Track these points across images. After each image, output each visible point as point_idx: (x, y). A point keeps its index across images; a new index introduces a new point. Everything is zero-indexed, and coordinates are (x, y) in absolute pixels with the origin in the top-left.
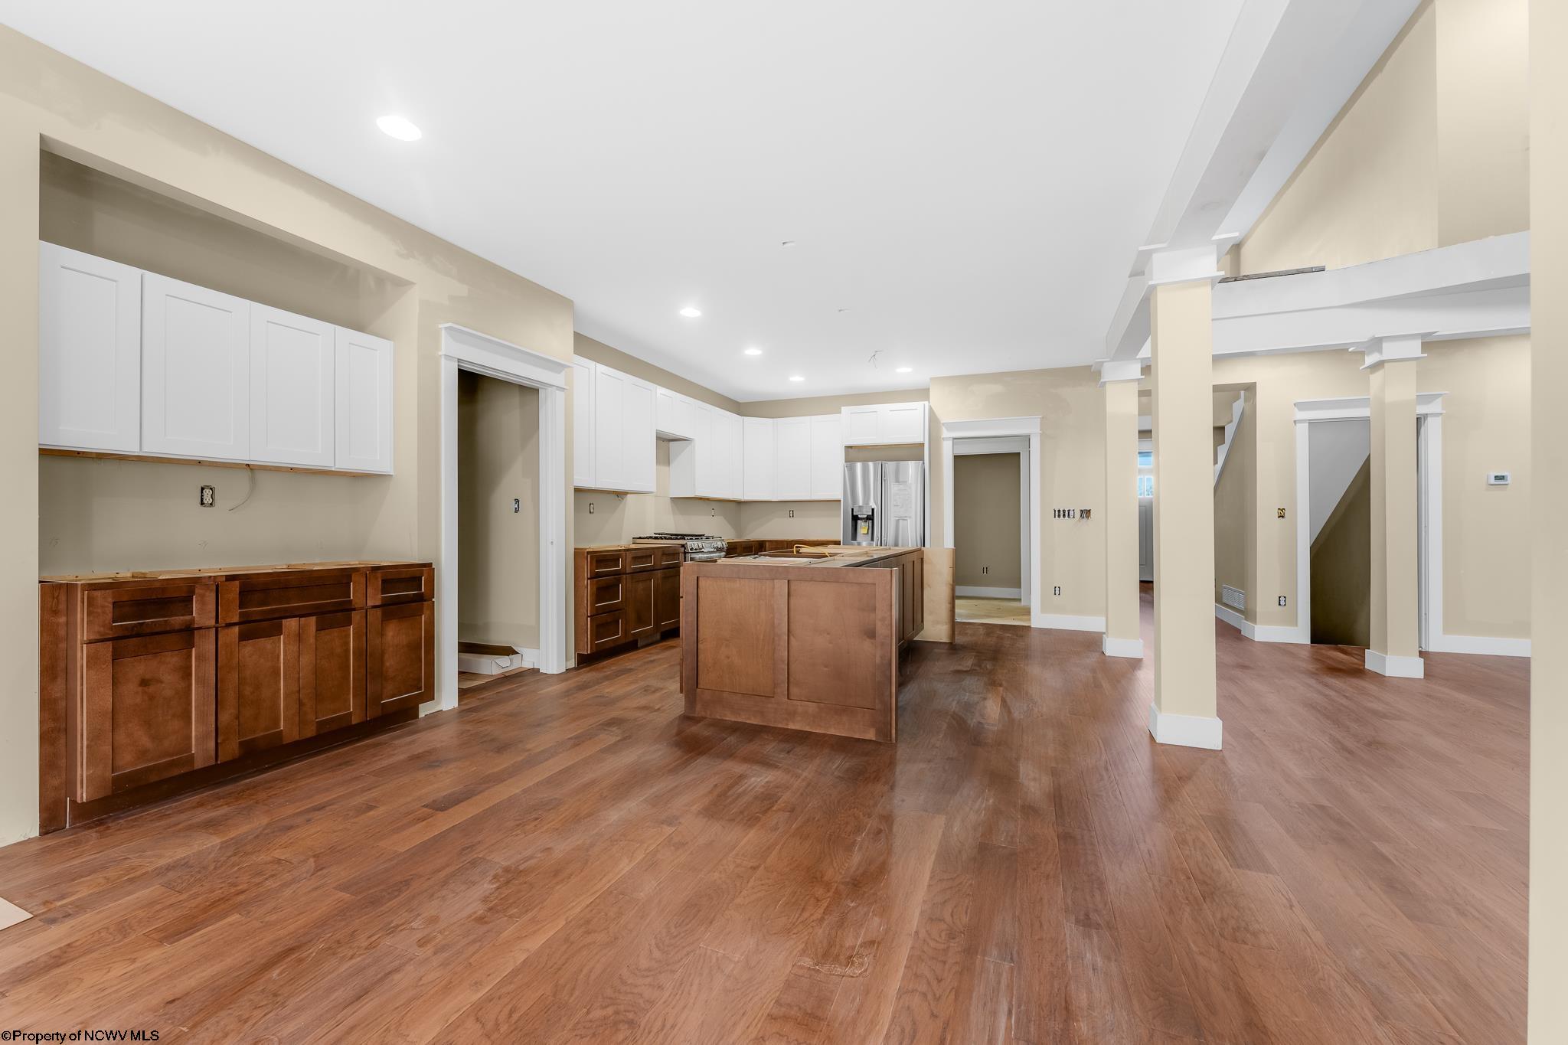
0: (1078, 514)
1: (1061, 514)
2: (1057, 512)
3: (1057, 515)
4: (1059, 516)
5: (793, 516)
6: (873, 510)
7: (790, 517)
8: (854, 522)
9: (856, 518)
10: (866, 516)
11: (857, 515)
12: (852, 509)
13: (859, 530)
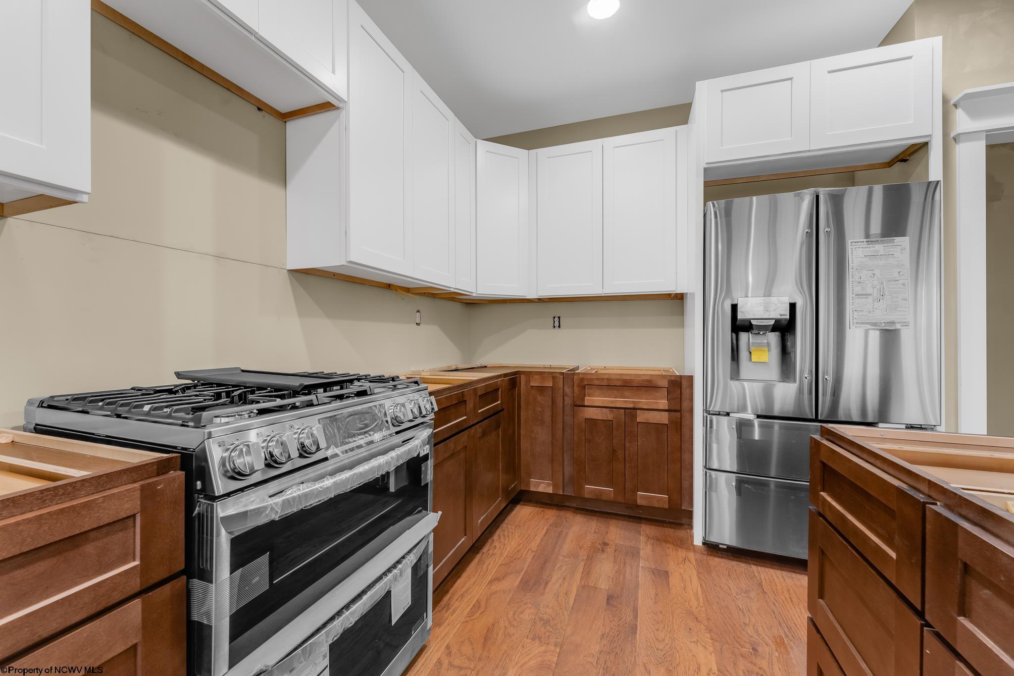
5: (559, 327)
6: (793, 306)
7: (555, 327)
8: (734, 335)
9: (739, 326)
10: (772, 322)
11: (749, 321)
12: (734, 308)
13: (743, 354)
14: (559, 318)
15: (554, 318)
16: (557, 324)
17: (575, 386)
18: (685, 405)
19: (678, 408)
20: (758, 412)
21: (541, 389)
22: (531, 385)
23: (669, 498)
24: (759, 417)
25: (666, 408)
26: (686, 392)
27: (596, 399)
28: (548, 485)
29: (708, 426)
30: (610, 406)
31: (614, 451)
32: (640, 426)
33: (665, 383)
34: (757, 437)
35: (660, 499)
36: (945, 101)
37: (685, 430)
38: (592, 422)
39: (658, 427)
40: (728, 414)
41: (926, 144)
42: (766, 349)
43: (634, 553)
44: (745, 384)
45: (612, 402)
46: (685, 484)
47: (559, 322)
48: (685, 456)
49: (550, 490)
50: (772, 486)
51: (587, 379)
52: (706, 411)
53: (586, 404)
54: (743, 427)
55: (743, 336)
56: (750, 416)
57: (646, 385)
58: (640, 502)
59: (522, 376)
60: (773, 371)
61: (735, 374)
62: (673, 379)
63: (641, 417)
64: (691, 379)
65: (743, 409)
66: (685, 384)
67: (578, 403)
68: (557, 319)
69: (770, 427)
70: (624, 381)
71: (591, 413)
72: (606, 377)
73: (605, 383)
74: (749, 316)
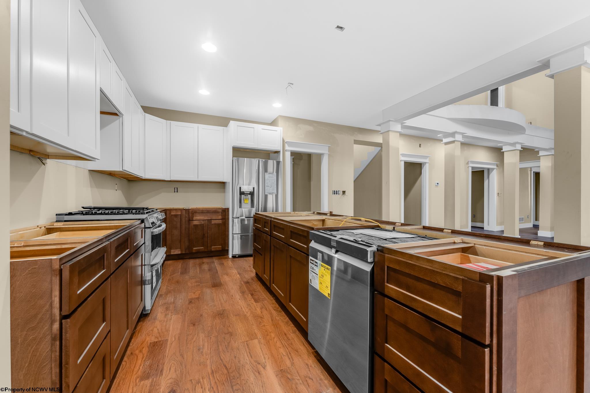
0: (341, 193)
1: (335, 193)
2: (334, 192)
3: (334, 193)
4: (335, 194)
5: (177, 192)
6: (254, 188)
7: (175, 192)
8: (240, 196)
9: (242, 193)
10: (249, 192)
11: (244, 192)
12: (240, 188)
13: (242, 201)
14: (177, 188)
15: (175, 188)
16: (176, 190)
17: (190, 213)
18: (227, 217)
19: (224, 218)
20: (246, 216)
21: (176, 216)
22: (172, 214)
23: (222, 247)
24: (246, 218)
25: (221, 218)
26: (227, 213)
27: (198, 217)
28: (179, 251)
29: (233, 221)
30: (203, 219)
31: (204, 234)
32: (213, 225)
33: (221, 211)
34: (246, 223)
35: (219, 247)
36: (283, 141)
37: (227, 225)
38: (196, 226)
39: (218, 225)
40: (238, 218)
41: (280, 151)
42: (248, 199)
43: (214, 262)
44: (243, 209)
45: (203, 218)
46: (226, 241)
47: (177, 190)
48: (227, 233)
49: (180, 253)
50: (250, 236)
51: (194, 211)
52: (233, 217)
53: (194, 220)
54: (242, 221)
55: (243, 196)
56: (244, 218)
57: (215, 211)
58: (212, 250)
59: (167, 211)
60: (249, 205)
61: (240, 207)
62: (223, 209)
63: (213, 222)
64: (228, 209)
65: (242, 216)
66: (226, 211)
67: (191, 219)
68: (176, 189)
69: (250, 220)
70: (208, 211)
71: (195, 223)
72: (201, 210)
73: (201, 212)
74: (244, 190)
